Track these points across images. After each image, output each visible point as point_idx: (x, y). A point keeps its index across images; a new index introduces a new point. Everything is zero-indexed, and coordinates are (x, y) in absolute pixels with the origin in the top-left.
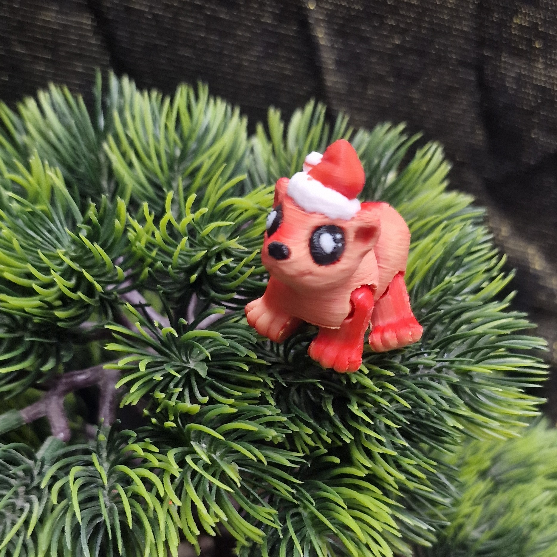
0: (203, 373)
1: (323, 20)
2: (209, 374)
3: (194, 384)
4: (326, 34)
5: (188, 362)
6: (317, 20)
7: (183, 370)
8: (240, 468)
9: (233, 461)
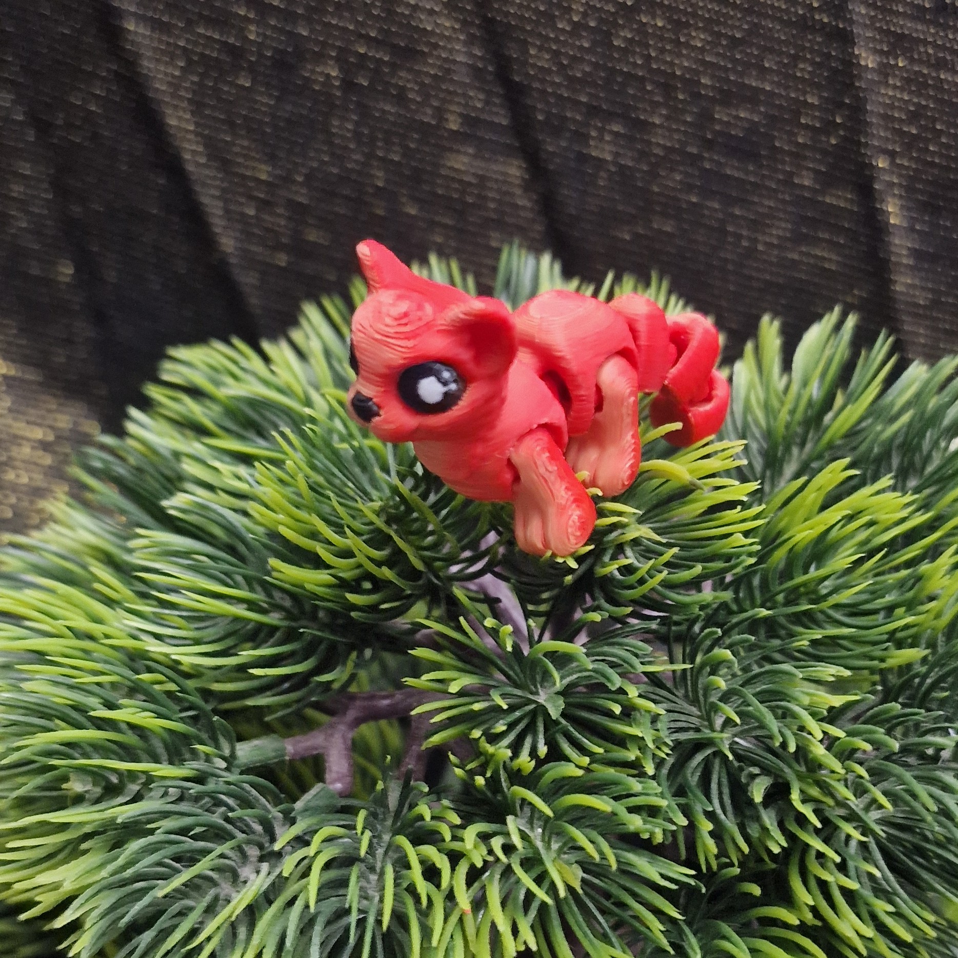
0: (554, 714)
1: (900, 185)
2: (563, 715)
3: (541, 728)
4: (902, 207)
5: (537, 693)
6: (891, 185)
7: (526, 705)
8: (585, 875)
9: (576, 862)
